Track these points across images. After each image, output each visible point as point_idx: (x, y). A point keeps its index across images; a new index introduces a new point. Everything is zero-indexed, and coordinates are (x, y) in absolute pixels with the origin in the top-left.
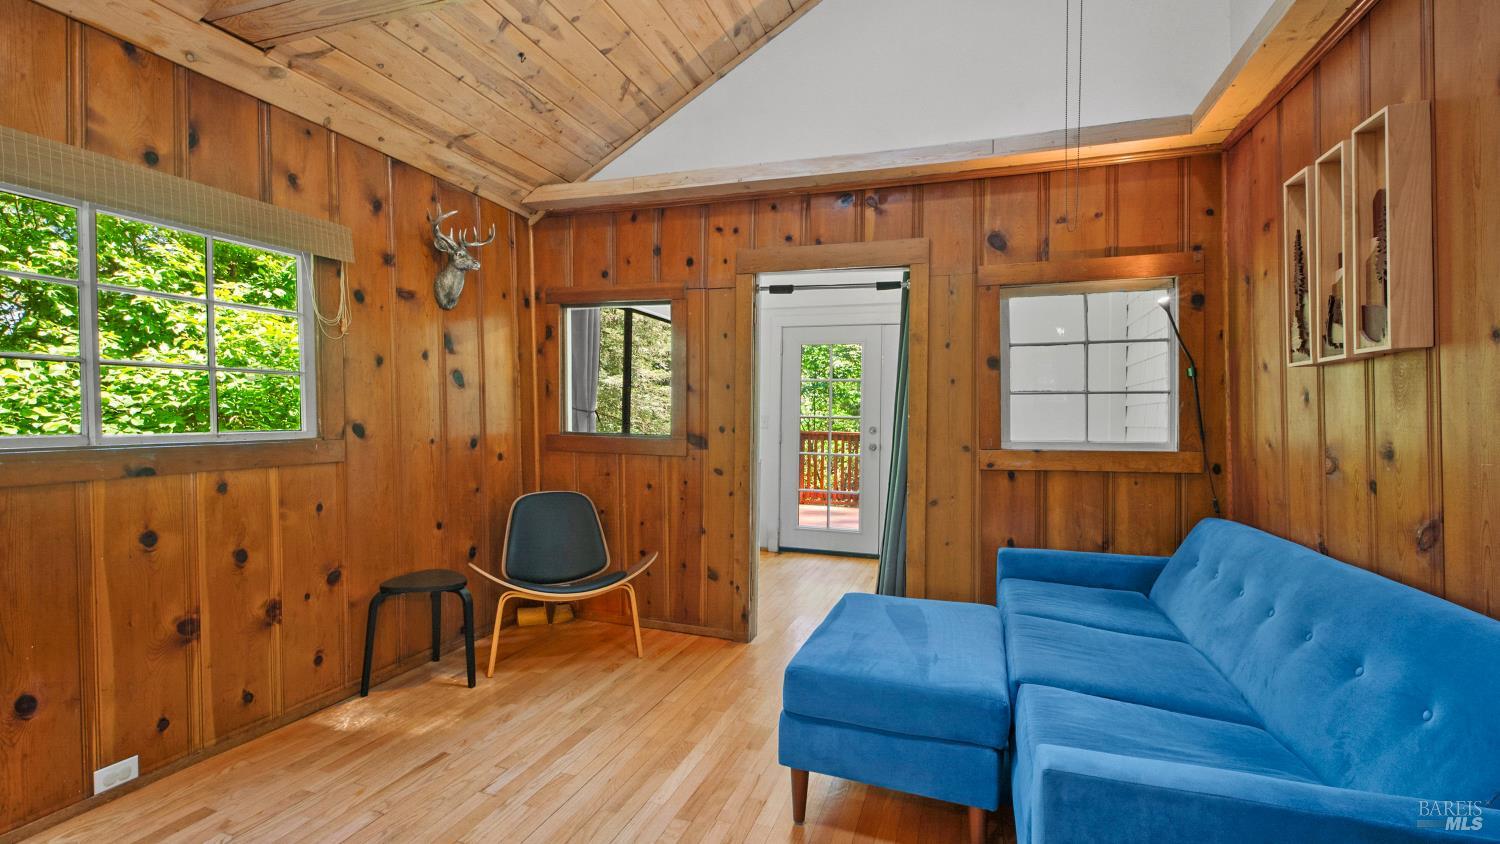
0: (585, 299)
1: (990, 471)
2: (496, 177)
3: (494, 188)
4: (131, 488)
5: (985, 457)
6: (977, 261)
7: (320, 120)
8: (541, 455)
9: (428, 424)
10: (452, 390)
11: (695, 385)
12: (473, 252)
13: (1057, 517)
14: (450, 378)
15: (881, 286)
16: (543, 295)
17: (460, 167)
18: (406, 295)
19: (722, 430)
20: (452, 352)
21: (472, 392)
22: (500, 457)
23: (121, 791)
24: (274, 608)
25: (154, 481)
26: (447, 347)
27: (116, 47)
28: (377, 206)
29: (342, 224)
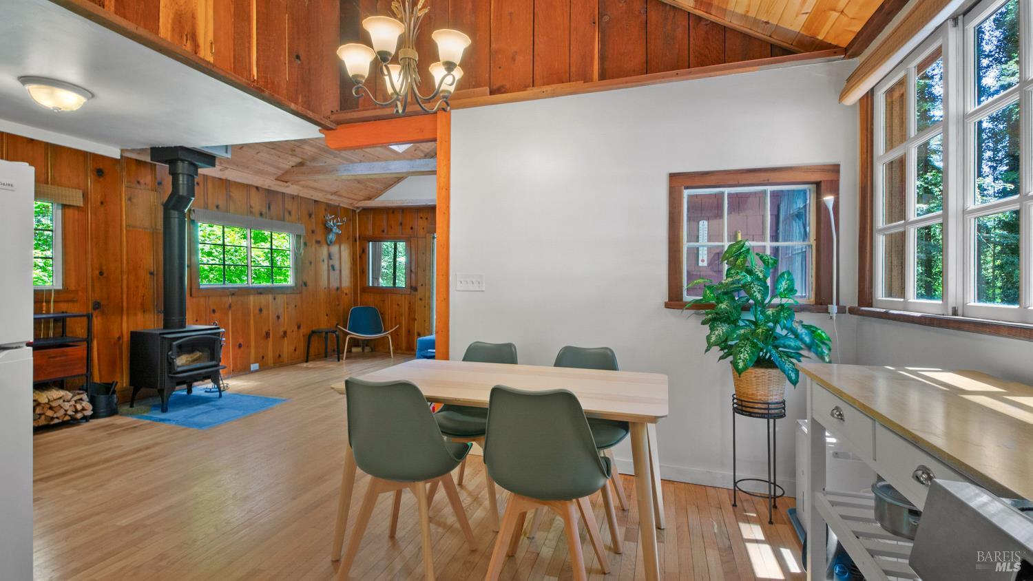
0: (378, 239)
2: (346, 200)
3: (345, 203)
4: (257, 297)
7: (296, 194)
8: (360, 294)
9: (323, 282)
10: (331, 272)
11: (413, 270)
12: (338, 226)
14: (330, 268)
16: (361, 238)
17: (335, 200)
18: (318, 242)
19: (422, 285)
20: (331, 259)
21: (337, 272)
22: (346, 294)
23: (256, 371)
24: (285, 333)
25: (262, 296)
26: (330, 257)
27: (255, 189)
28: (310, 216)
29: (301, 223)
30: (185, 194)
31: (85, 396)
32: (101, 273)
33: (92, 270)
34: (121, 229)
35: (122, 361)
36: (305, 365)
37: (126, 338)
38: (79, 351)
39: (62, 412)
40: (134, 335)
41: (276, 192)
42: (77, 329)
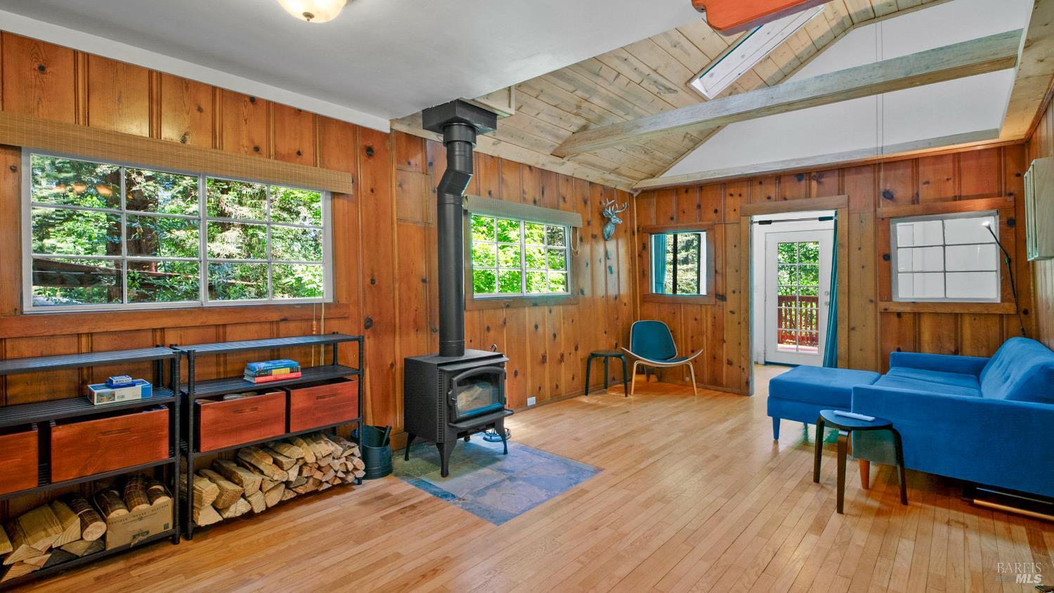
0: (659, 231)
1: (885, 312)
2: (625, 181)
4: (533, 310)
5: (882, 305)
6: (876, 205)
7: (571, 174)
8: (640, 305)
9: (601, 292)
10: (609, 275)
11: (720, 271)
12: (617, 215)
13: (926, 336)
14: (608, 270)
15: (821, 219)
16: (641, 229)
17: (612, 180)
18: (594, 237)
19: (734, 292)
20: (608, 259)
21: (615, 275)
22: (625, 304)
23: (533, 407)
24: (562, 356)
25: (537, 308)
26: (607, 256)
27: (528, 168)
28: (586, 203)
29: (577, 212)
30: (463, 169)
31: (356, 451)
32: (373, 282)
33: (364, 278)
34: (392, 224)
35: (395, 393)
36: (585, 399)
37: (399, 366)
38: (349, 389)
39: (332, 473)
40: (408, 363)
41: (550, 173)
42: (349, 355)
